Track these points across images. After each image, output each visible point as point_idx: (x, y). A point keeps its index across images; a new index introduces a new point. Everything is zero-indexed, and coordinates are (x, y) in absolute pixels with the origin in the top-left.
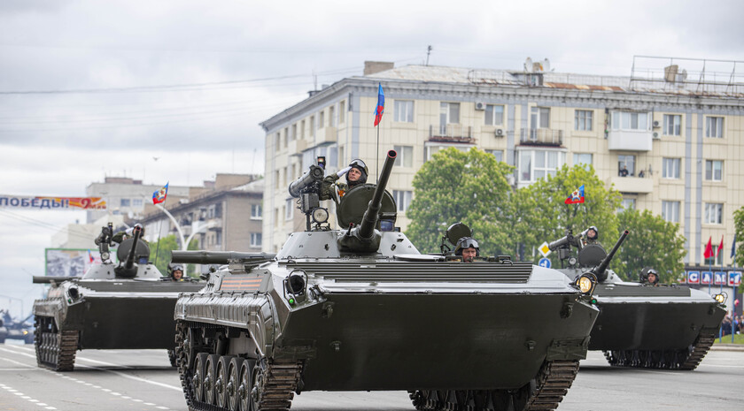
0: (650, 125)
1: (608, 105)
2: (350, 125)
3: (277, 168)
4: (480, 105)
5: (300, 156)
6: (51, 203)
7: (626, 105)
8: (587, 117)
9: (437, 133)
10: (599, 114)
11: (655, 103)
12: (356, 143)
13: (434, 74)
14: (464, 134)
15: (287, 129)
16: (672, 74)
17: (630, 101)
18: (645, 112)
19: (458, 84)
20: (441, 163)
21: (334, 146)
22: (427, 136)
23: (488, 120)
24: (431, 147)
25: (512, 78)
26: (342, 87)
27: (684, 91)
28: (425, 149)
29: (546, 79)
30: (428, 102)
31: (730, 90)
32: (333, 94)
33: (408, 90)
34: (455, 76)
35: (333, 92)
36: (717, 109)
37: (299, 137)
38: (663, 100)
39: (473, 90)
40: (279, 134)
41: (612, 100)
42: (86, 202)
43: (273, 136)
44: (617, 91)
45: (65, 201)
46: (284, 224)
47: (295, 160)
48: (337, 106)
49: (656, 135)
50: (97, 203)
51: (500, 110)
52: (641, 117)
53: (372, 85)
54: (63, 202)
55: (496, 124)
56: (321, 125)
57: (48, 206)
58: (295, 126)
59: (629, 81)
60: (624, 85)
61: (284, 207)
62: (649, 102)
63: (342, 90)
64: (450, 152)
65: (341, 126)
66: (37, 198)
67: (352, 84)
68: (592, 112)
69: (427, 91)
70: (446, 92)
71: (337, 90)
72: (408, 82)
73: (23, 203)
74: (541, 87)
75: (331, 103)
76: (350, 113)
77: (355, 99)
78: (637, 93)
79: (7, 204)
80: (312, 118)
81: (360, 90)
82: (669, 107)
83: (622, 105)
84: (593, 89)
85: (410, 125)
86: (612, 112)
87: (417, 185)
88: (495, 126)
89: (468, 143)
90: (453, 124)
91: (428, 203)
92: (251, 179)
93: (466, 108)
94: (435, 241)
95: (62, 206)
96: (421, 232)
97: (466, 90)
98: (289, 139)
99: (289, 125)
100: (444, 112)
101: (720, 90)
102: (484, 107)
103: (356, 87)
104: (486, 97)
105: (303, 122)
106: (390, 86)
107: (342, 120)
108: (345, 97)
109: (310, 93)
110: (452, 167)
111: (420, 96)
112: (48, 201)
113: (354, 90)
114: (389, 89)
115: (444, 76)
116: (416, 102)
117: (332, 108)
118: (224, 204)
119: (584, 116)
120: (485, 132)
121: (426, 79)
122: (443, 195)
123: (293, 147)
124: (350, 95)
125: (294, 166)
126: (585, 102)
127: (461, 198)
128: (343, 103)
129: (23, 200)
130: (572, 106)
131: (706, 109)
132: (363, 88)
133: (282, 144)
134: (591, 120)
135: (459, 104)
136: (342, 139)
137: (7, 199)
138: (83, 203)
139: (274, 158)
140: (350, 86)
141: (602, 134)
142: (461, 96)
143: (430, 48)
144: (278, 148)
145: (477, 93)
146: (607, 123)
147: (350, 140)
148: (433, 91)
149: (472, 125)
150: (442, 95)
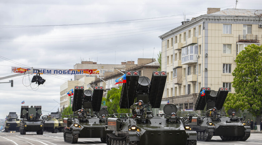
2: (204, 35)
3: (167, 55)
4: (261, 26)
5: (180, 50)
6: (76, 72)
9: (242, 38)
12: (206, 43)
13: (239, 13)
14: (254, 39)
15: (172, 39)
19: (251, 17)
20: (249, 51)
21: (196, 45)
22: (237, 40)
24: (239, 44)
26: (200, 19)
28: (237, 45)
30: (238, 25)
32: (195, 23)
33: (229, 20)
34: (249, 13)
35: (195, 21)
37: (178, 41)
39: (258, 19)
40: (168, 41)
42: (91, 71)
43: (165, 41)
45: (82, 71)
46: (172, 79)
47: (177, 52)
48: (197, 28)
50: (95, 72)
53: (213, 18)
54: (81, 71)
56: (190, 36)
57: (75, 73)
58: (176, 37)
61: (172, 72)
63: (200, 20)
64: (252, 46)
65: (199, 36)
66: (70, 70)
67: (204, 18)
69: (237, 20)
70: (246, 20)
71: (197, 20)
72: (229, 16)
73: (64, 72)
75: (194, 26)
76: (204, 30)
77: (206, 24)
79: (57, 73)
80: (185, 33)
81: (208, 20)
85: (230, 35)
87: (237, 61)
89: (256, 42)
90: (249, 34)
91: (242, 69)
92: (153, 60)
93: (255, 27)
94: (246, 86)
95: (81, 73)
96: (240, 82)
97: (254, 19)
98: (174, 43)
99: (173, 37)
100: (245, 29)
103: (207, 19)
105: (181, 35)
106: (221, 18)
107: (200, 34)
108: (201, 23)
109: (183, 22)
110: (254, 53)
111: (235, 22)
112: (74, 71)
113: (206, 20)
114: (221, 19)
115: (244, 13)
116: (233, 25)
117: (195, 29)
118: (142, 71)
121: (237, 15)
122: (250, 65)
123: (176, 46)
124: (204, 23)
125: (176, 54)
127: (258, 67)
128: (200, 26)
129: (64, 71)
132: (210, 19)
133: (170, 45)
135: (251, 25)
136: (200, 42)
137: (57, 71)
138: (89, 72)
139: (166, 51)
140: (203, 19)
142: (252, 22)
143: (237, 1)
144: (168, 47)
145: (259, 20)
147: (204, 42)
148: (240, 20)
149: (257, 34)
150: (244, 21)
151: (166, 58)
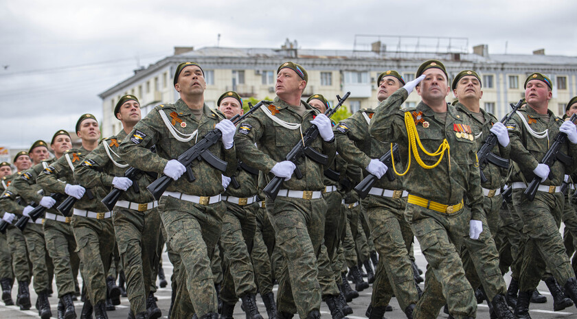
0: (369, 80)
1: (342, 68)
4: (258, 71)
7: (353, 68)
8: (328, 77)
10: (336, 75)
11: (371, 66)
13: (224, 53)
14: (249, 91)
16: (378, 47)
17: (355, 65)
18: (365, 71)
19: (243, 58)
23: (264, 82)
25: (275, 53)
26: (165, 63)
27: (387, 57)
29: (300, 53)
30: (223, 70)
31: (416, 56)
32: (157, 69)
33: (210, 63)
34: (239, 53)
35: (157, 67)
36: (410, 68)
38: (376, 63)
39: (253, 61)
40: (113, 100)
41: (344, 65)
43: (108, 102)
44: (346, 59)
48: (160, 77)
49: (373, 87)
50: (1, 152)
51: (271, 74)
52: (363, 75)
55: (270, 83)
56: (148, 91)
59: (351, 52)
60: (349, 55)
62: (367, 66)
65: (165, 90)
68: (330, 74)
69: (222, 63)
70: (235, 63)
74: (296, 57)
75: (155, 75)
78: (359, 60)
80: (140, 87)
82: (380, 68)
83: (350, 68)
84: (330, 58)
85: (212, 87)
86: (345, 73)
88: (269, 85)
90: (241, 85)
93: (249, 74)
97: (248, 61)
100: (235, 77)
101: (410, 56)
102: (261, 72)
104: (262, 66)
105: (133, 91)
107: (165, 85)
108: (167, 70)
109: (135, 71)
111: (218, 67)
113: (174, 64)
115: (231, 53)
116: (215, 70)
117: (156, 79)
119: (327, 76)
120: (263, 89)
121: (221, 56)
124: (172, 68)
126: (327, 67)
128: (165, 74)
130: (318, 69)
131: (403, 68)
134: (331, 79)
135: (244, 71)
136: (166, 99)
139: (110, 117)
140: (171, 62)
141: (339, 88)
142: (245, 66)
143: (219, 35)
145: (256, 63)
146: (342, 80)
148: (227, 63)
149: (253, 84)
150: (233, 65)
151: (111, 128)
